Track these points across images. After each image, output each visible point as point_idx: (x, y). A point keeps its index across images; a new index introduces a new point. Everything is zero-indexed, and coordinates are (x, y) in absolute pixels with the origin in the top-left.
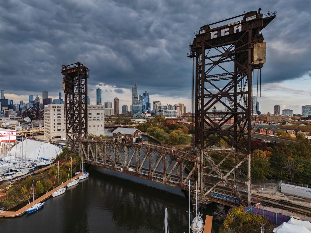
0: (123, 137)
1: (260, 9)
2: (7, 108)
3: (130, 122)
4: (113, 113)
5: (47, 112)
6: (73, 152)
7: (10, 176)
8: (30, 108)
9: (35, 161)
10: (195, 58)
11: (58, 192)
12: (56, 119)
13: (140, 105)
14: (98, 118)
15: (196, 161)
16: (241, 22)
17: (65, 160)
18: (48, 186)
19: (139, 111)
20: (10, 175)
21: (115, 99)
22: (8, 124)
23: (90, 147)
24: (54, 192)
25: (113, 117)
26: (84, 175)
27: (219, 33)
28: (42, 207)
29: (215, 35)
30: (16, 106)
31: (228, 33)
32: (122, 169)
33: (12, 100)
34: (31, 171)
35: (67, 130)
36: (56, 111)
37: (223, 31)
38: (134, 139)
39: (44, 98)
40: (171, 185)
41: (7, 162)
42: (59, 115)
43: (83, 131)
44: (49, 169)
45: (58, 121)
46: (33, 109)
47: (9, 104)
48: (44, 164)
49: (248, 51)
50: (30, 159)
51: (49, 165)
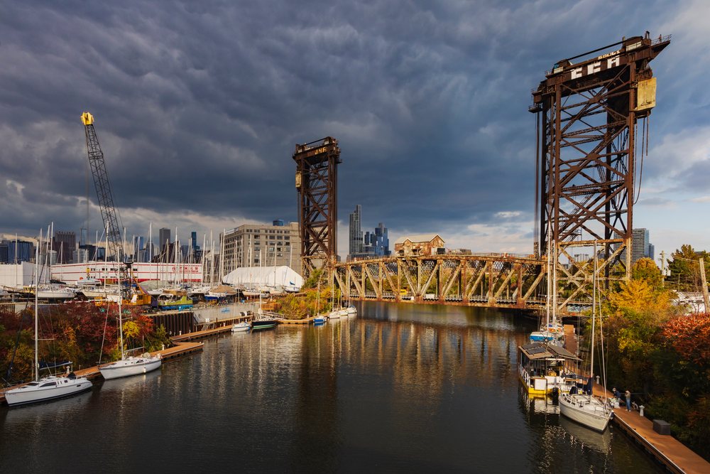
0: (414, 247)
1: (648, 32)
10: (541, 113)
16: (618, 52)
27: (585, 70)
29: (578, 73)
31: (598, 70)
32: (412, 298)
33: (103, 248)
37: (591, 67)
38: (433, 250)
47: (99, 255)
49: (629, 93)
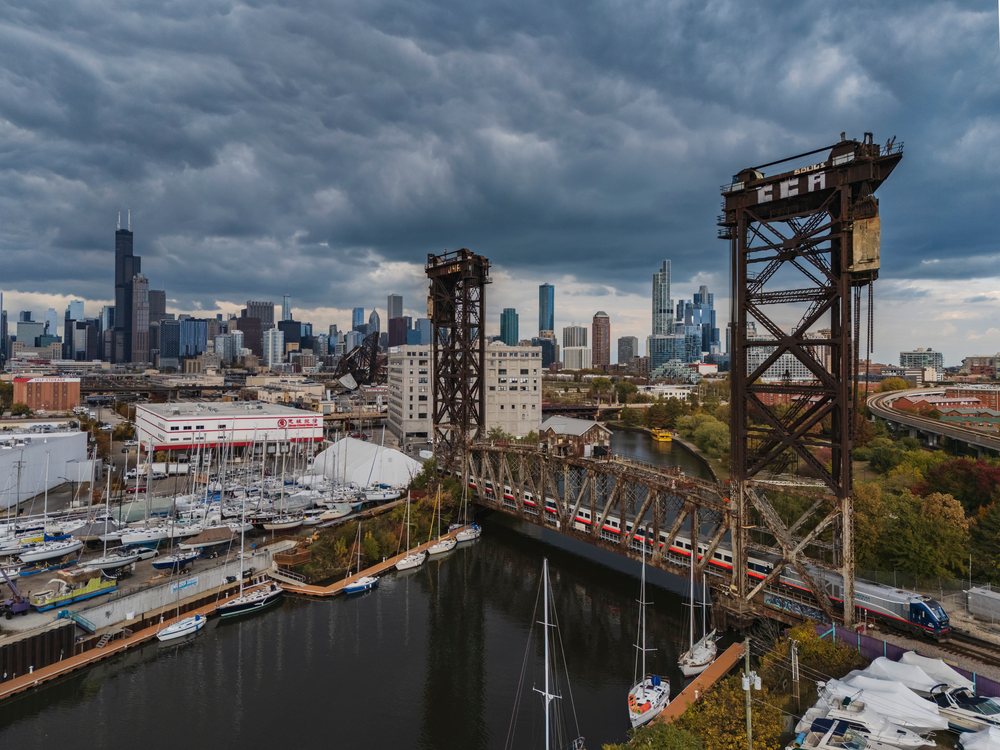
0: (561, 441)
2: (296, 346)
3: (632, 396)
4: (588, 364)
5: (395, 366)
6: (449, 474)
7: (314, 517)
8: (354, 350)
9: (364, 490)
11: (408, 561)
12: (416, 385)
13: (677, 337)
14: (524, 385)
15: (728, 511)
16: (823, 166)
17: (427, 491)
18: (388, 547)
19: (673, 355)
20: (315, 514)
21: (595, 318)
22: (302, 394)
23: (486, 462)
24: (399, 560)
25: (588, 376)
26: (468, 531)
27: (776, 191)
28: (375, 586)
29: (767, 193)
30: (320, 340)
31: (796, 192)
32: (558, 524)
33: (309, 324)
34: (355, 510)
35: (437, 418)
36: (416, 363)
37: (784, 186)
38: (588, 449)
39: (392, 318)
40: (671, 570)
41: (308, 488)
42: (422, 376)
43: (473, 421)
44: (391, 510)
45: (420, 391)
46: (362, 352)
47: (303, 334)
48: (381, 497)
50: (353, 485)
51: (393, 500)
